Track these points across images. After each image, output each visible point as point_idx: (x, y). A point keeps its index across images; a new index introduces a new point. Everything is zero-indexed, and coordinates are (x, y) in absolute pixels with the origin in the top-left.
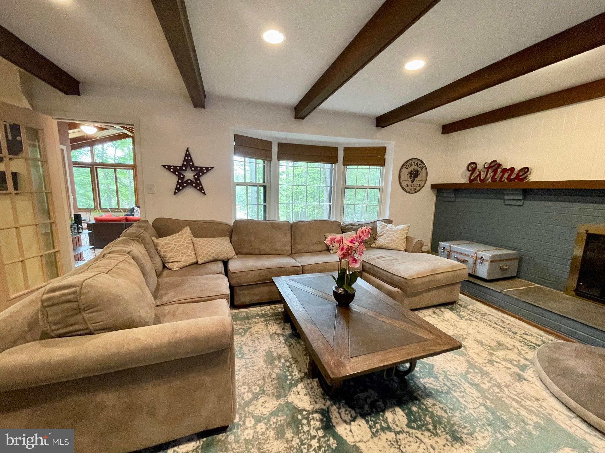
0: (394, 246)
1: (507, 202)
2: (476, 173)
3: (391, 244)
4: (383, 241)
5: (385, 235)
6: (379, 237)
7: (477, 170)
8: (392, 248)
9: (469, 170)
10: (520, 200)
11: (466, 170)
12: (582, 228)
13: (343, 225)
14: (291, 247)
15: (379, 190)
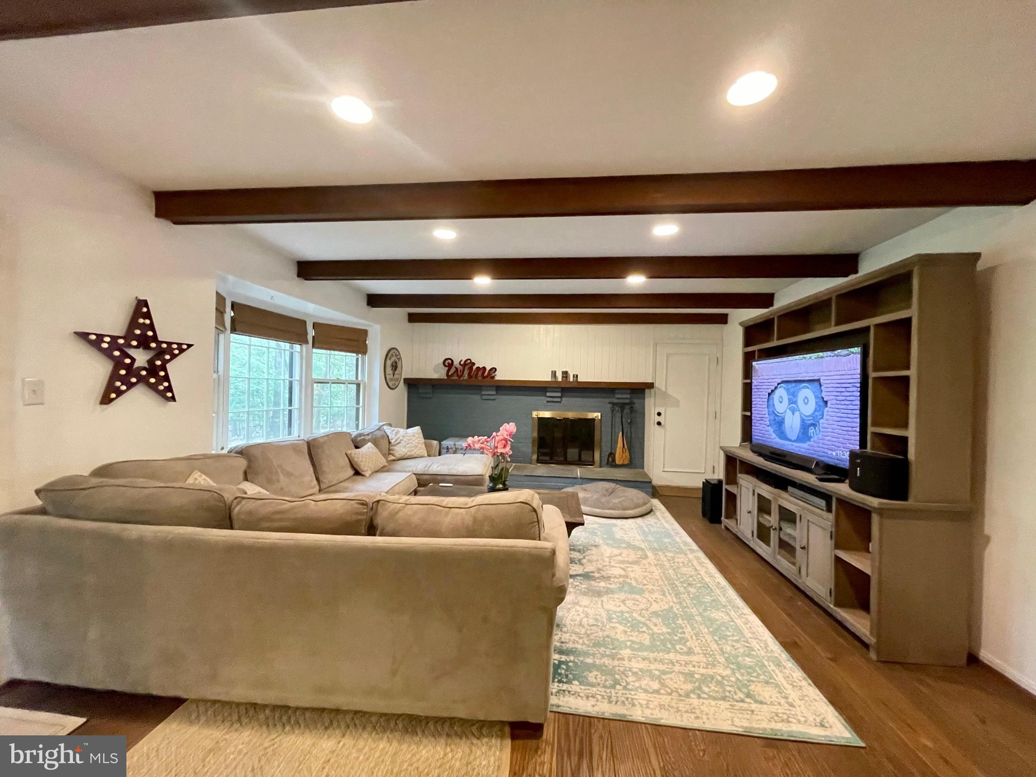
0: (418, 453)
1: (484, 397)
2: (453, 370)
3: (413, 452)
4: (404, 450)
5: (403, 442)
6: (395, 446)
7: (453, 367)
8: (415, 455)
9: (445, 366)
10: (494, 395)
11: (442, 366)
12: (535, 414)
13: (353, 436)
14: (317, 479)
15: (358, 385)
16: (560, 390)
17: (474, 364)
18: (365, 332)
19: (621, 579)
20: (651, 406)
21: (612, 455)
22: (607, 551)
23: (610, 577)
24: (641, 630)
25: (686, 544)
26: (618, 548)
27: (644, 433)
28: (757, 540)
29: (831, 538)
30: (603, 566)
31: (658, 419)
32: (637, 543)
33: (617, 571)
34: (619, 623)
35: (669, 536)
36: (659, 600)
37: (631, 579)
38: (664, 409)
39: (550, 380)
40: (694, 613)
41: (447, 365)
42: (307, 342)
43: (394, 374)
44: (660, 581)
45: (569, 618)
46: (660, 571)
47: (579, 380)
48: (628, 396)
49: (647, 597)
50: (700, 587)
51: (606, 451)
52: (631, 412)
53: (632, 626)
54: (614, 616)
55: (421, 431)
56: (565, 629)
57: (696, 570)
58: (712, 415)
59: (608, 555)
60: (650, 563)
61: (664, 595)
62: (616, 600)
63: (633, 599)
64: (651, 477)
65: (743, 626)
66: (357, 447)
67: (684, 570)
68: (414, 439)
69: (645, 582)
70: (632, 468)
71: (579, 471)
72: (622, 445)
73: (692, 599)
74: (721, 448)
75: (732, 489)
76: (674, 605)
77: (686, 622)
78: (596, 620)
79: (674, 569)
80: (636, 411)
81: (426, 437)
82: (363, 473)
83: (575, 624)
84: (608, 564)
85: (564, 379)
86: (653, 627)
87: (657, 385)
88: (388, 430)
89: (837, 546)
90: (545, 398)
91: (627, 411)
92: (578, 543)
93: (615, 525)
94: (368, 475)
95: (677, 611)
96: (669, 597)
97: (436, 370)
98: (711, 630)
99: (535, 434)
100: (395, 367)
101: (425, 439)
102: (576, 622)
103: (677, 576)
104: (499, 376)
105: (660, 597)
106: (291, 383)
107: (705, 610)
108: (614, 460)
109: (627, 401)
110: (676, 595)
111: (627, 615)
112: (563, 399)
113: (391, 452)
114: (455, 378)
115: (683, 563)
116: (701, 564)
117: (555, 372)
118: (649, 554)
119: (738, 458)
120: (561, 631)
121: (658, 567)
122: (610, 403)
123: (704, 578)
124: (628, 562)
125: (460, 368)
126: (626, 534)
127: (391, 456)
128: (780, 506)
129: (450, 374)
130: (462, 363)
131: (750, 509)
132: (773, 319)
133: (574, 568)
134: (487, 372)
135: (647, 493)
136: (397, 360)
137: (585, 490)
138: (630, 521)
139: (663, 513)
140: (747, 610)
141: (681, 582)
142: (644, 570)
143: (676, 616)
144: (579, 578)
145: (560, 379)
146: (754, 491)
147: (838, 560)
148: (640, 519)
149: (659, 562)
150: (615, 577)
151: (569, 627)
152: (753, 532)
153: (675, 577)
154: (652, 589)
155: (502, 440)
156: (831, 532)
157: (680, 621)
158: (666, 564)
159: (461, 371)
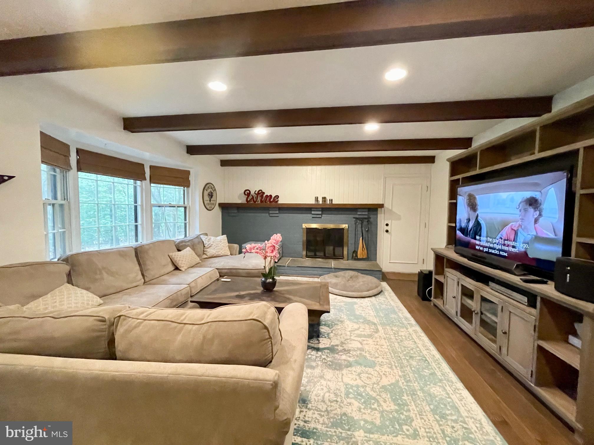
0: (223, 253)
1: (271, 215)
2: (250, 197)
3: (220, 252)
4: (213, 251)
5: (213, 246)
6: (207, 248)
7: (251, 195)
8: (221, 255)
10: (277, 213)
11: (244, 195)
12: (304, 226)
13: (176, 243)
14: (143, 275)
15: (185, 208)
16: (321, 210)
17: (264, 193)
18: (188, 173)
19: (358, 352)
20: (382, 219)
21: (355, 252)
22: (349, 325)
23: (350, 350)
24: (373, 407)
25: (406, 319)
26: (357, 323)
27: (377, 238)
28: (460, 318)
29: (535, 331)
30: (345, 340)
31: (386, 228)
32: (371, 318)
33: (355, 345)
34: (355, 398)
35: (395, 313)
36: (388, 374)
37: (366, 353)
38: (390, 221)
39: (314, 203)
40: (417, 388)
41: (246, 194)
42: (145, 179)
43: (210, 201)
44: (388, 354)
45: (315, 393)
46: (388, 344)
47: (333, 203)
48: (367, 213)
49: (378, 370)
50: (419, 360)
51: (352, 249)
52: (368, 224)
53: (365, 402)
54: (351, 390)
55: (226, 238)
56: (309, 406)
57: (415, 342)
58: (423, 226)
59: (350, 329)
60: (380, 337)
61: (391, 368)
62: (353, 373)
63: (367, 373)
64: (381, 267)
65: (458, 402)
66: (179, 250)
67: (406, 343)
68: (221, 243)
69: (377, 355)
70: (368, 261)
71: (333, 263)
72: (362, 246)
73: (414, 372)
74: (432, 249)
75: (440, 278)
76: (399, 379)
77: (410, 398)
78: (336, 395)
79: (398, 343)
80: (371, 223)
81: (230, 241)
82: (180, 269)
83: (318, 400)
84: (349, 337)
85: (324, 202)
86: (383, 403)
87: (385, 205)
88: (203, 238)
89: (540, 338)
90: (311, 215)
91: (365, 223)
92: (329, 319)
93: (356, 303)
94: (184, 270)
95: (402, 386)
96: (395, 371)
97: (239, 197)
98: (432, 407)
99: (305, 239)
100: (211, 195)
101: (229, 243)
102: (319, 398)
103: (401, 348)
104: (281, 201)
105: (388, 370)
106: (136, 207)
107: (426, 385)
108: (356, 256)
109: (366, 217)
110: (402, 368)
111: (362, 390)
112: (323, 215)
113: (205, 253)
114: (252, 202)
115: (405, 336)
116: (419, 337)
117: (317, 198)
118: (380, 328)
119: (445, 257)
120: (306, 407)
121: (386, 340)
122: (354, 218)
123: (422, 350)
124: (365, 336)
125: (255, 196)
126: (363, 311)
127: (204, 255)
128: (482, 296)
129: (248, 200)
130: (256, 193)
131: (455, 295)
132: (477, 153)
133: (323, 342)
134: (273, 198)
135: (378, 278)
136: (213, 192)
137: (336, 277)
138: (367, 299)
139: (390, 293)
140: (460, 385)
141: (405, 355)
142: (376, 343)
143: (401, 392)
144: (326, 351)
145: (321, 203)
146: (458, 283)
147: (540, 349)
148: (373, 298)
149: (388, 336)
150: (355, 351)
151: (313, 402)
152: (457, 312)
153: (400, 350)
154: (382, 362)
155: (271, 247)
156: (535, 326)
157: (405, 397)
158: (392, 337)
159: (255, 197)
